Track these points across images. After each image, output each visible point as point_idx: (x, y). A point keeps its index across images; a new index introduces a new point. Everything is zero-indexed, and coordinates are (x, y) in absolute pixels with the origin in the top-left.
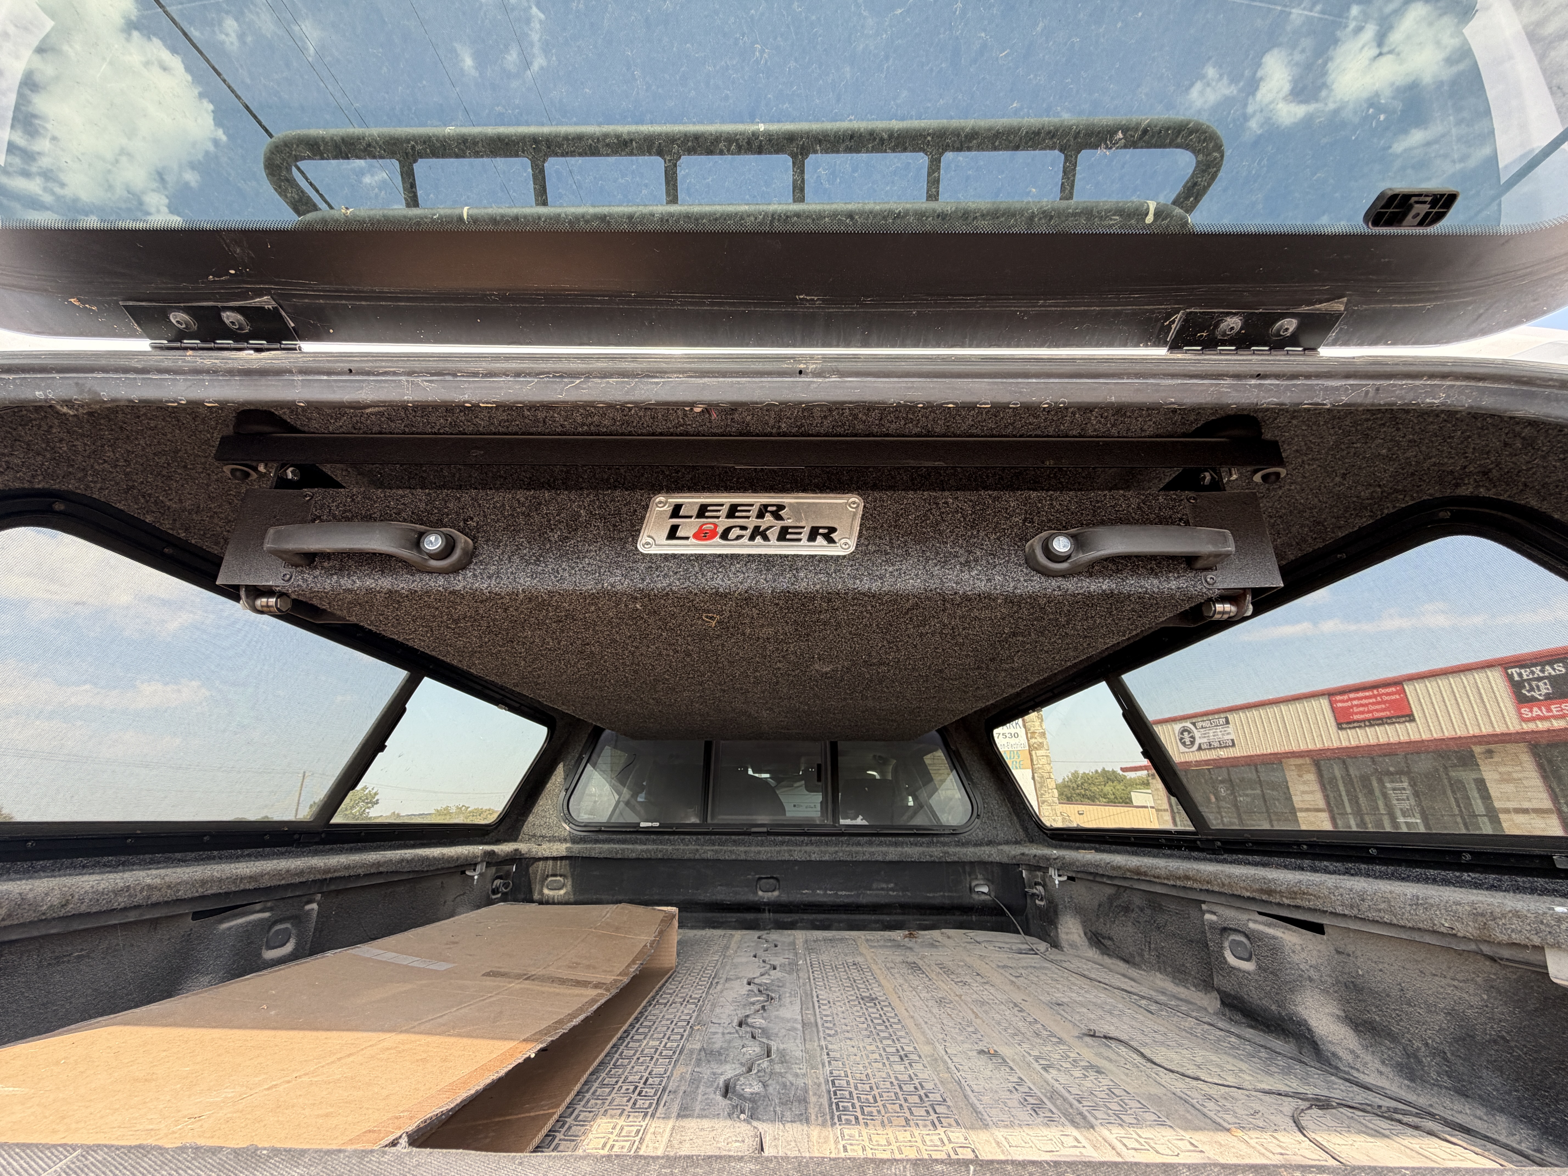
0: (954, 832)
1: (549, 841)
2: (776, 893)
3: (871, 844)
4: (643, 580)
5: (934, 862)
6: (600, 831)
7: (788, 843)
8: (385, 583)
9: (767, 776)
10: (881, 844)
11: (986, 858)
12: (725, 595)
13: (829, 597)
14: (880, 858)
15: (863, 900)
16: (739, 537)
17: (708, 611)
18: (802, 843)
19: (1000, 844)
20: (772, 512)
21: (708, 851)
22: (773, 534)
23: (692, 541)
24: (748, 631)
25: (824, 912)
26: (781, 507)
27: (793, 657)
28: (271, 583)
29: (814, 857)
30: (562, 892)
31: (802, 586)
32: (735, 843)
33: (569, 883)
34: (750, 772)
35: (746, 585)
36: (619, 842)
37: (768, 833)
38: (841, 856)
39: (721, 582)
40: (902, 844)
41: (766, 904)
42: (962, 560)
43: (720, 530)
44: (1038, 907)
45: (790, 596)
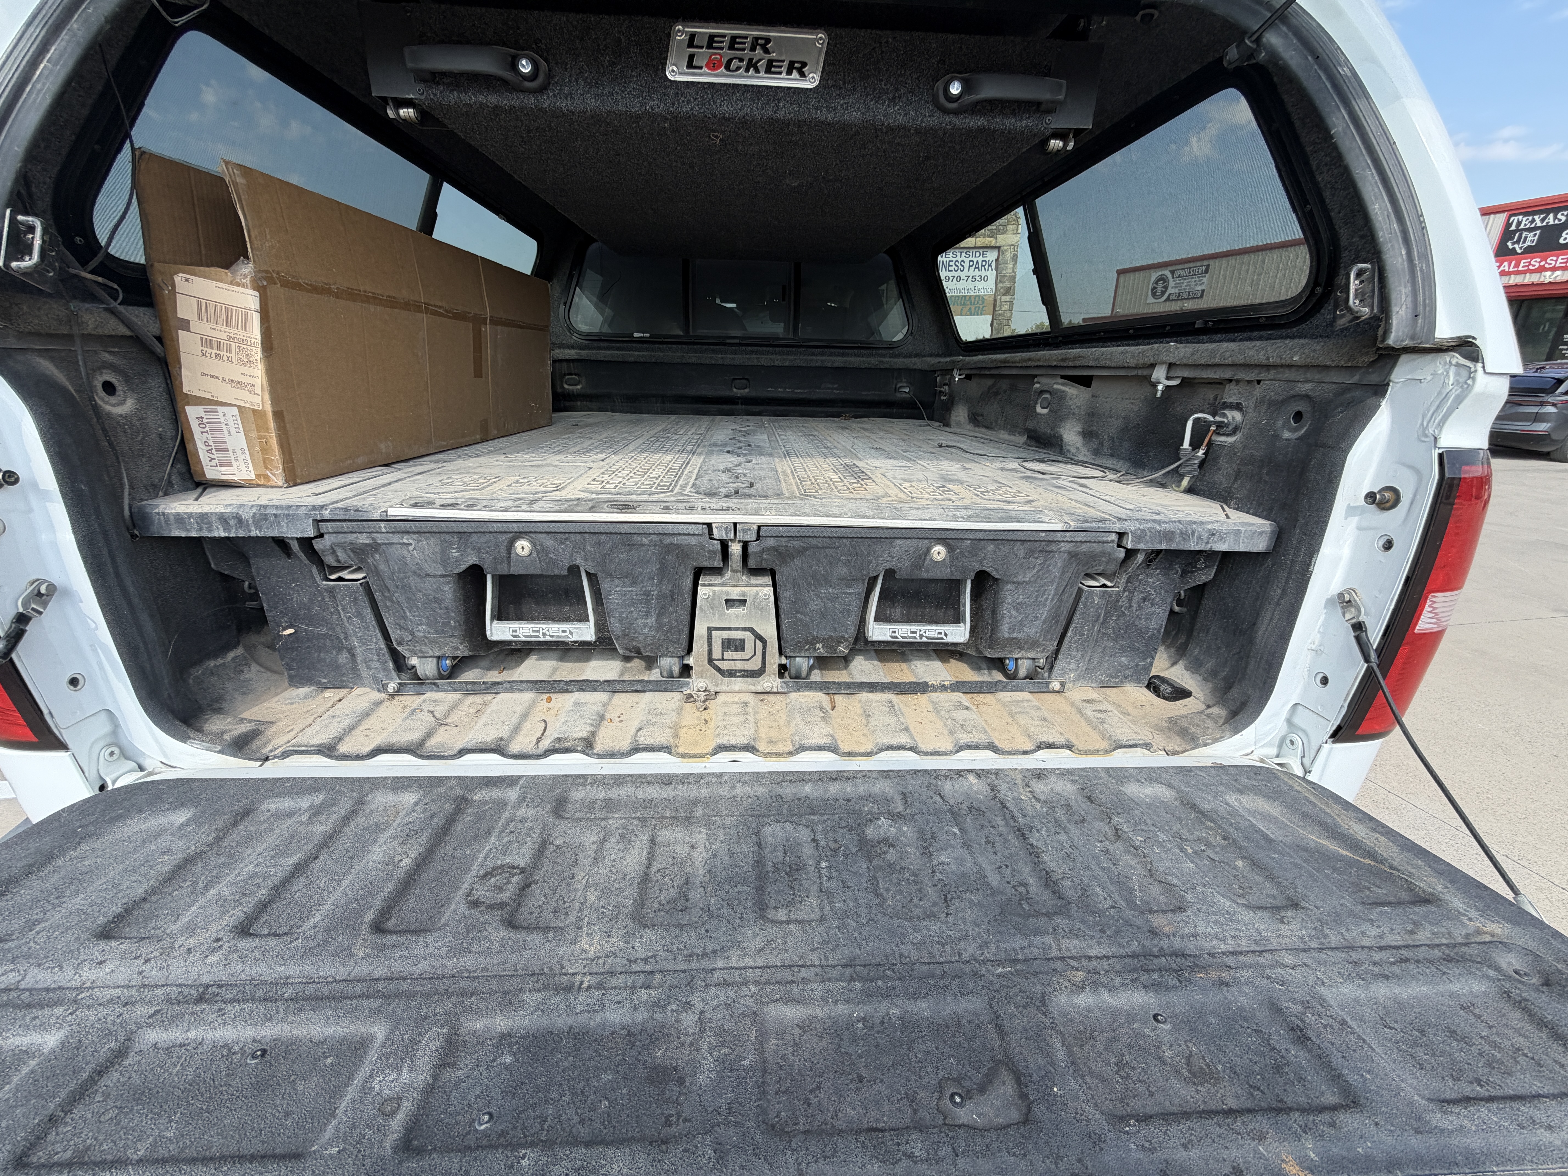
0: (891, 346)
1: (559, 348)
2: (747, 390)
3: (823, 354)
4: (673, 104)
5: (870, 369)
6: (601, 340)
7: (757, 353)
8: (492, 99)
9: (733, 305)
10: (831, 355)
11: (911, 366)
12: (728, 119)
13: (800, 124)
14: (829, 365)
15: (814, 396)
16: (738, 68)
17: (714, 131)
18: (768, 353)
19: (925, 356)
20: (761, 45)
21: (692, 358)
22: (762, 64)
23: (705, 69)
24: (740, 147)
25: (783, 405)
26: (768, 40)
27: (770, 172)
28: (412, 96)
29: (777, 363)
30: (579, 387)
31: (780, 115)
32: (713, 351)
33: (583, 380)
34: (718, 301)
35: (743, 113)
36: (618, 349)
37: (740, 344)
38: (798, 363)
39: (726, 108)
40: (847, 355)
41: (739, 398)
42: (890, 96)
43: (724, 60)
44: (943, 401)
45: (772, 122)
